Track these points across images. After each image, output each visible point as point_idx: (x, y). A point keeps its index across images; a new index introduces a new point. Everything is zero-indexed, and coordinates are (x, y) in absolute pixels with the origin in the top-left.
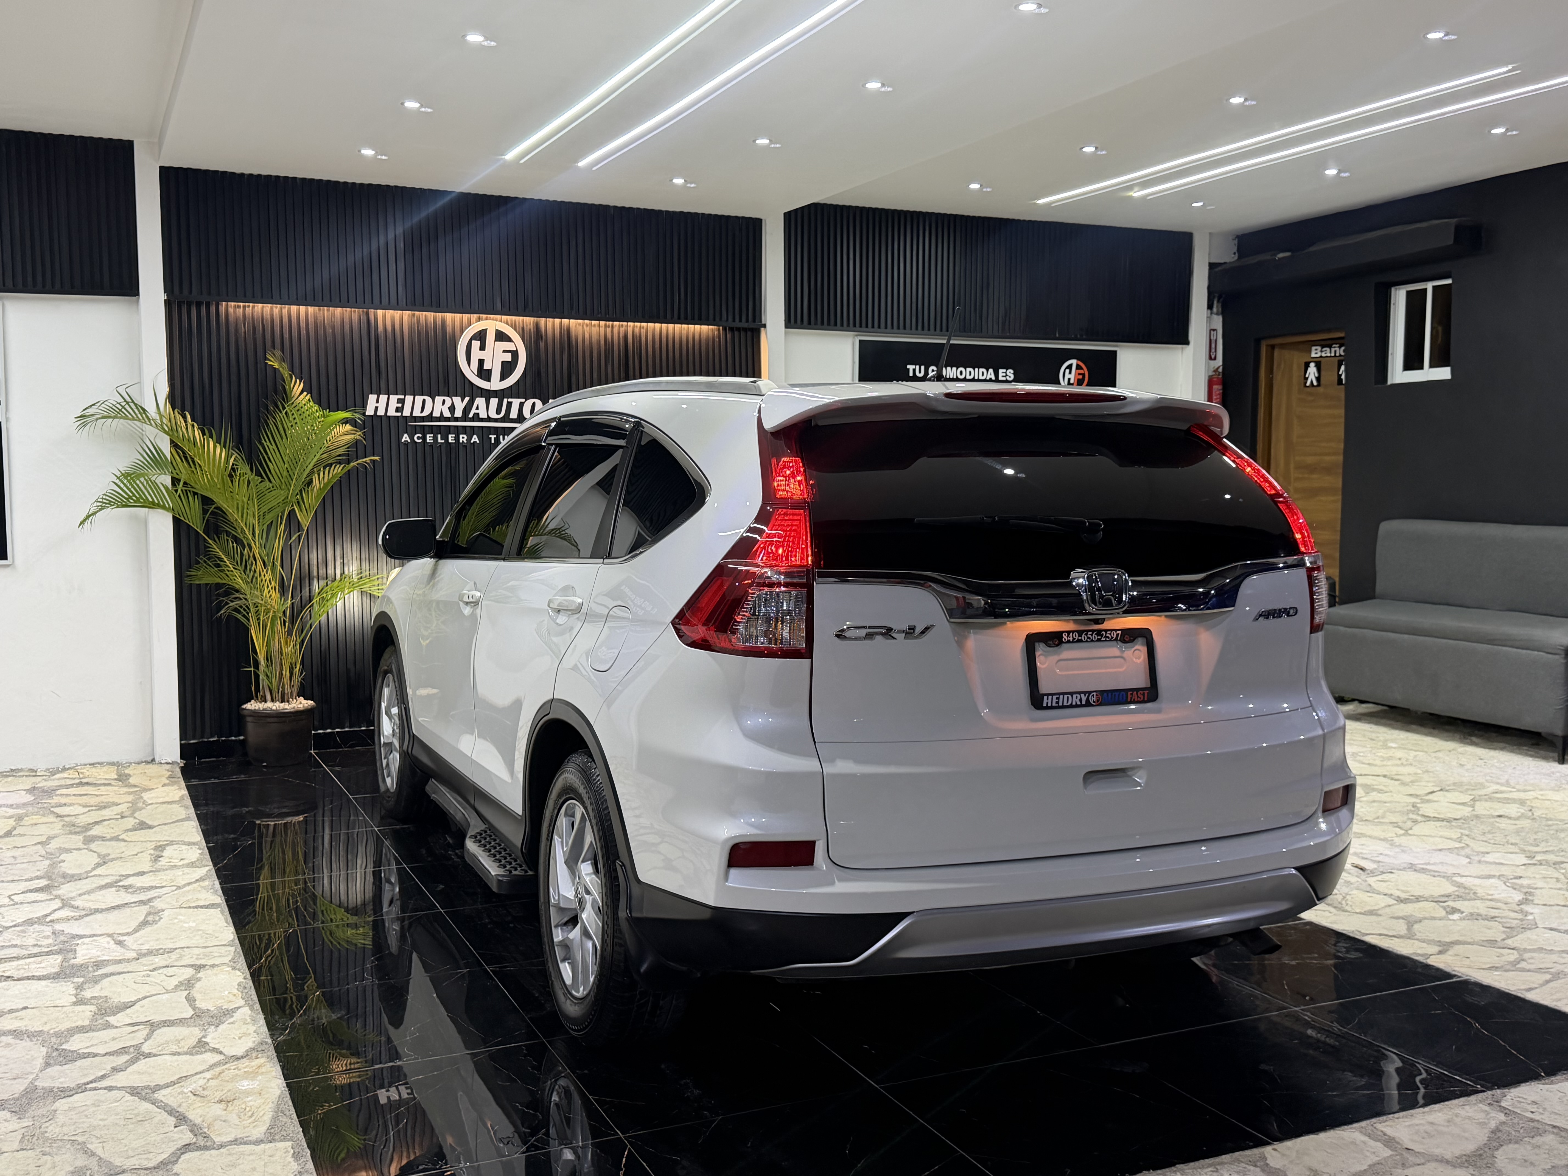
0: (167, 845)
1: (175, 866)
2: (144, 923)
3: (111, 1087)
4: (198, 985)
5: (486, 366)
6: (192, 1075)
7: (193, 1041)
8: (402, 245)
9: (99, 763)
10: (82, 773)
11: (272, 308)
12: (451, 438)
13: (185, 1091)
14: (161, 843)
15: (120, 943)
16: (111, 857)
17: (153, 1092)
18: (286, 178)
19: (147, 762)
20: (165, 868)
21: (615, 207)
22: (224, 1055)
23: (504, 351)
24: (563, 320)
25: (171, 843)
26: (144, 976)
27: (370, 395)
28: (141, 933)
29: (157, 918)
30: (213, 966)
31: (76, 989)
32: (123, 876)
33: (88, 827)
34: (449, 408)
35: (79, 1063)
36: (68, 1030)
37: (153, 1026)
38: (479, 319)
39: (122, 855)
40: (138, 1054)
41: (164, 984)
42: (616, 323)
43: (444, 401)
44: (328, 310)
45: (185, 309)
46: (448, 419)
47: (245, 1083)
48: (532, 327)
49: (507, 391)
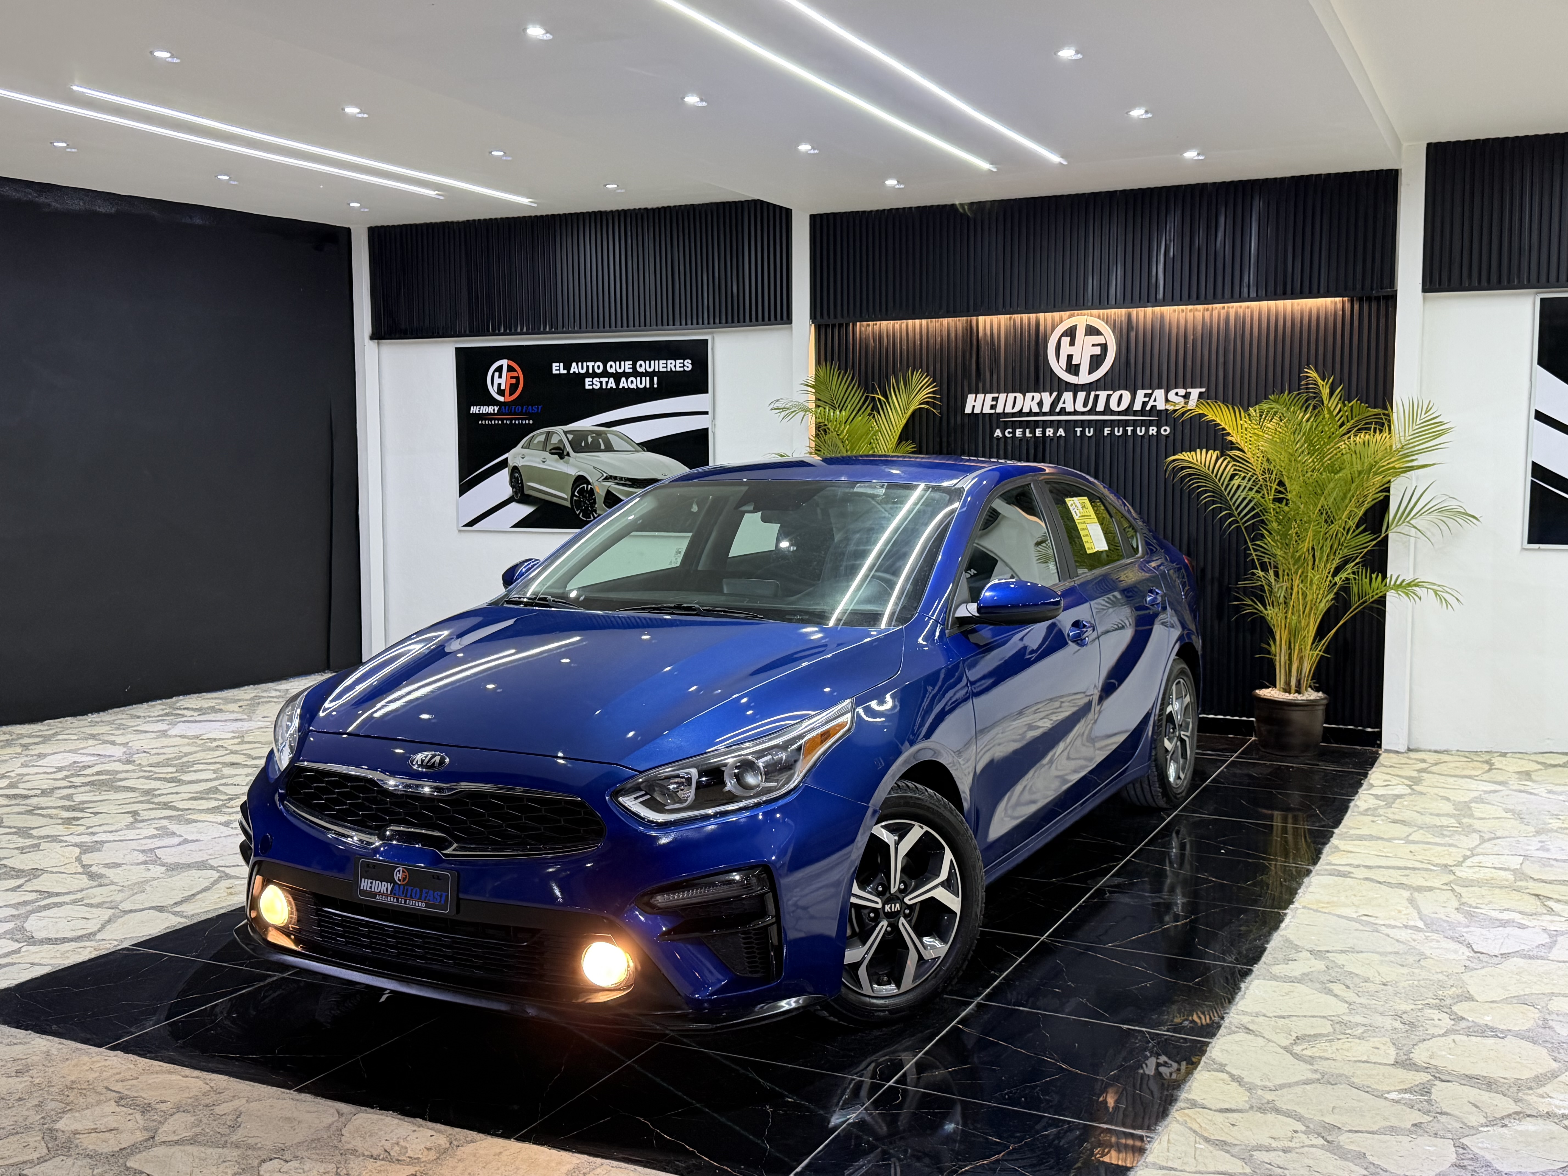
5: (1075, 361)
12: (1038, 432)
23: (1093, 345)
24: (1154, 309)
27: (969, 395)
34: (1038, 404)
38: (1070, 317)
43: (1034, 397)
44: (938, 322)
46: (1036, 414)
48: (1123, 318)
49: (1095, 385)
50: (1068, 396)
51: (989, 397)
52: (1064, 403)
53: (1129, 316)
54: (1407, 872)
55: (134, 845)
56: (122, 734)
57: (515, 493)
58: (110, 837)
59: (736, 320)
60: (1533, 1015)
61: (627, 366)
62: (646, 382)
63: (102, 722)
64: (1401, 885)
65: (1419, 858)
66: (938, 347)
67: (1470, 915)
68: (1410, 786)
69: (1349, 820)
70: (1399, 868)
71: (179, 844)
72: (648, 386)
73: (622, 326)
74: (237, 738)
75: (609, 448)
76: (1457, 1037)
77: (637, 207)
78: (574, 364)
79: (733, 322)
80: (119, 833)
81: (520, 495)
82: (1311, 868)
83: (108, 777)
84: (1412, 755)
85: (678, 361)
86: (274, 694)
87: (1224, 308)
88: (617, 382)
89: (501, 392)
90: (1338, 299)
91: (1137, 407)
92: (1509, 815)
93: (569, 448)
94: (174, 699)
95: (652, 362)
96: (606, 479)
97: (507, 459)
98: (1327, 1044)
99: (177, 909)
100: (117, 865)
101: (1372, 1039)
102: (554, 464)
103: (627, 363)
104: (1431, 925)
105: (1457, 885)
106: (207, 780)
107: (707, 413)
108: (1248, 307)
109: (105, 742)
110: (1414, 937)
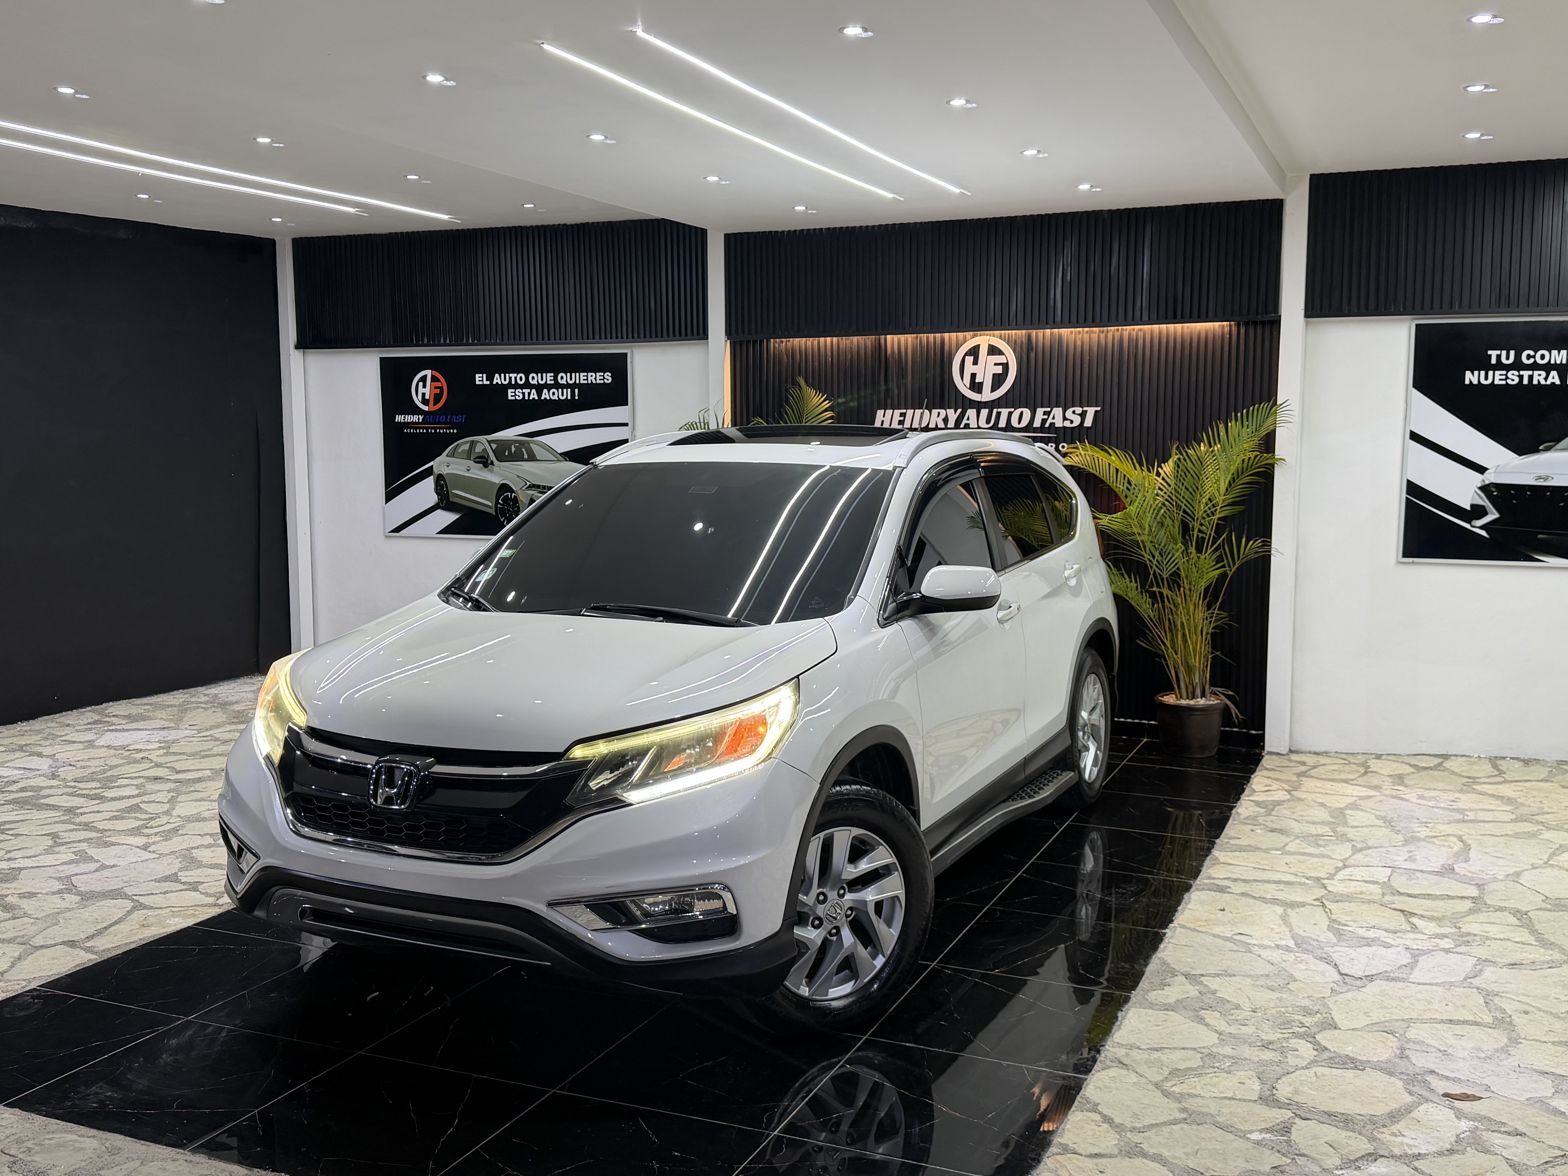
5: (978, 380)
23: (996, 364)
24: (1053, 330)
27: (878, 411)
34: (943, 420)
38: (974, 336)
43: (939, 414)
48: (1024, 339)
49: (997, 402)
50: (971, 413)
51: (897, 412)
52: (968, 419)
53: (1029, 337)
54: (1281, 886)
55: (50, 872)
56: (50, 745)
57: (441, 500)
58: (27, 863)
59: (654, 335)
60: (1391, 1044)
61: (549, 378)
62: (567, 394)
63: (31, 730)
64: (1275, 901)
65: (1293, 870)
66: (848, 363)
67: (1339, 934)
68: (1288, 791)
69: (1230, 829)
70: (1275, 882)
71: (97, 870)
72: (569, 398)
73: (543, 339)
74: (163, 748)
75: (532, 458)
76: (1320, 1070)
77: (556, 223)
78: (497, 375)
79: (651, 337)
80: (37, 858)
81: (445, 502)
82: (1192, 882)
83: (32, 793)
84: (1294, 757)
85: (598, 374)
86: (203, 699)
87: (1118, 330)
88: (540, 394)
89: (425, 402)
90: (1225, 323)
91: (1037, 424)
92: (1380, 823)
93: (492, 457)
94: (104, 705)
95: (573, 374)
96: (529, 487)
97: (432, 466)
98: (1196, 1079)
99: (89, 944)
100: (31, 895)
101: (1238, 1073)
102: (478, 472)
103: (549, 375)
104: (1302, 944)
105: (1327, 900)
106: (129, 797)
107: (626, 425)
108: (1141, 330)
109: (32, 754)
110: (1285, 957)
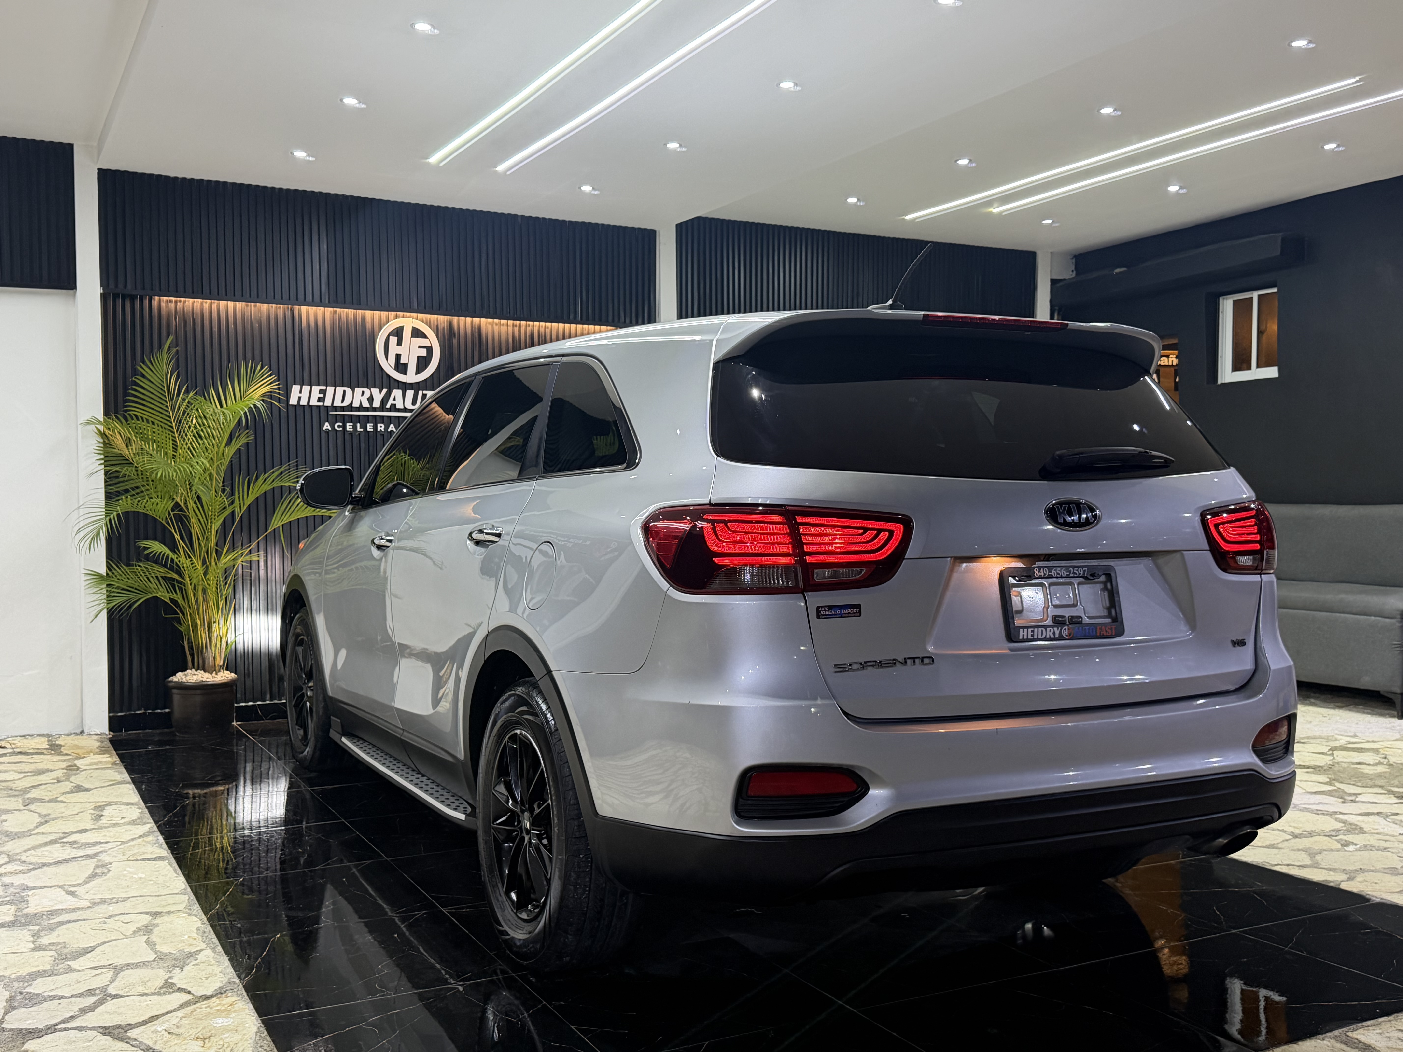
0: (106, 805)
1: (117, 824)
2: (94, 876)
3: (82, 1027)
4: (156, 931)
5: (403, 361)
6: (163, 1015)
7: (160, 982)
8: (325, 247)
9: (29, 735)
10: (14, 744)
11: (202, 303)
12: (370, 427)
13: (159, 1029)
14: (100, 804)
15: (72, 894)
16: (51, 817)
17: (126, 1032)
18: (217, 182)
19: (76, 734)
20: (107, 825)
21: (523, 216)
22: (193, 995)
23: (420, 347)
24: (475, 319)
25: (109, 804)
26: (100, 923)
27: (294, 386)
28: (92, 884)
29: (106, 871)
30: (169, 913)
31: (33, 936)
32: (66, 833)
33: (25, 791)
34: (368, 399)
35: (45, 1005)
36: (29, 974)
37: (118, 970)
38: (396, 317)
39: (63, 815)
40: (105, 996)
41: (122, 930)
42: (523, 323)
43: (363, 393)
44: (255, 306)
45: (119, 302)
46: (367, 409)
47: (220, 1020)
48: (445, 325)
49: (422, 384)
50: (397, 393)
51: (316, 389)
52: (394, 399)
53: (450, 324)
66: (256, 333)
87: (529, 325)
108: (548, 327)
